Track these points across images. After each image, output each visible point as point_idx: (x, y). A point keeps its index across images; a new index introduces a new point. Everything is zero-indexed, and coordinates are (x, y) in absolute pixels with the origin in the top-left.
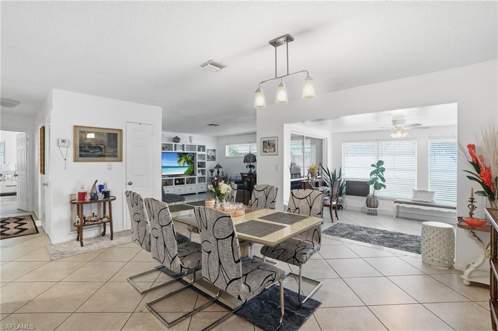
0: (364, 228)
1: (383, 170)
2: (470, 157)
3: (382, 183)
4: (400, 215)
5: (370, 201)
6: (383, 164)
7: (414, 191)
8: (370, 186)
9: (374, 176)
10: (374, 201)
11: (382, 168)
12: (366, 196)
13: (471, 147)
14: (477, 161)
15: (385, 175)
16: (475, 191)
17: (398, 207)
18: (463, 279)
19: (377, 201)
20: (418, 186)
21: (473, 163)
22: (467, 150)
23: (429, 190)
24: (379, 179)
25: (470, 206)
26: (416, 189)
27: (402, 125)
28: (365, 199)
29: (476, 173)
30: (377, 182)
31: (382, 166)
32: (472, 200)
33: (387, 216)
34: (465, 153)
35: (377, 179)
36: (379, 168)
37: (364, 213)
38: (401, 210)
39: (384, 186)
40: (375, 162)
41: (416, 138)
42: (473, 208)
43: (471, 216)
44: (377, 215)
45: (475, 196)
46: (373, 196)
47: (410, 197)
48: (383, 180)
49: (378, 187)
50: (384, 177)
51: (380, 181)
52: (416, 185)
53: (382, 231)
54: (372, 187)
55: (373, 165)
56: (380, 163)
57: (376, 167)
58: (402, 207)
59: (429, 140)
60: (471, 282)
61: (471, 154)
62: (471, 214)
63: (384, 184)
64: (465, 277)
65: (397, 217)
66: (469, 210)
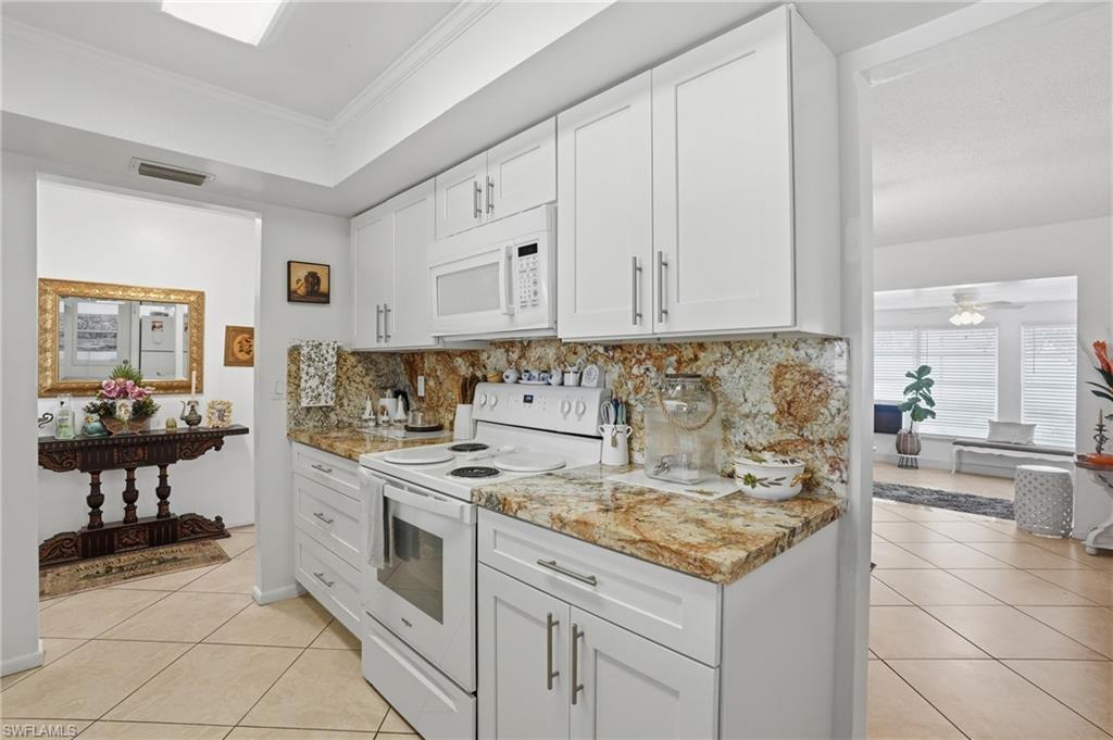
0: (902, 487)
1: (930, 383)
2: (1098, 360)
3: (928, 407)
4: (964, 469)
5: (905, 441)
6: (929, 372)
7: (991, 422)
8: (904, 414)
9: (911, 395)
10: (912, 443)
11: (927, 379)
12: (896, 433)
13: (1100, 346)
14: (1109, 368)
15: (935, 392)
16: (1106, 414)
17: (960, 453)
18: (1085, 546)
19: (918, 441)
20: (999, 416)
21: (1102, 371)
22: (1093, 350)
23: (1023, 422)
24: (923, 401)
25: (1098, 438)
26: (996, 419)
27: (973, 303)
28: (894, 438)
29: (1107, 386)
30: (917, 407)
31: (928, 376)
32: (1101, 428)
33: (936, 470)
34: (1090, 355)
35: (920, 400)
36: (921, 379)
37: (892, 464)
38: (965, 460)
39: (933, 414)
40: (914, 370)
41: (997, 324)
42: (1103, 440)
43: (1099, 452)
44: (917, 468)
45: (1105, 422)
46: (910, 432)
47: (983, 434)
48: (930, 402)
49: (919, 415)
50: (933, 396)
51: (923, 404)
52: (996, 412)
53: (936, 492)
54: (906, 416)
55: (909, 375)
56: (924, 370)
57: (914, 377)
58: (970, 452)
59: (1022, 328)
60: (1099, 549)
61: (1100, 356)
62: (1099, 449)
63: (933, 409)
64: (1089, 542)
65: (957, 472)
66: (1095, 444)
